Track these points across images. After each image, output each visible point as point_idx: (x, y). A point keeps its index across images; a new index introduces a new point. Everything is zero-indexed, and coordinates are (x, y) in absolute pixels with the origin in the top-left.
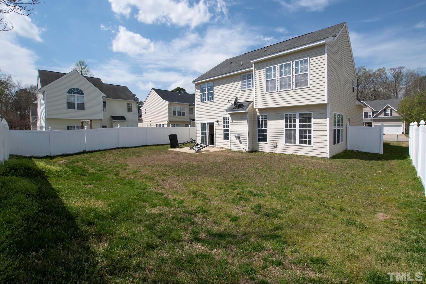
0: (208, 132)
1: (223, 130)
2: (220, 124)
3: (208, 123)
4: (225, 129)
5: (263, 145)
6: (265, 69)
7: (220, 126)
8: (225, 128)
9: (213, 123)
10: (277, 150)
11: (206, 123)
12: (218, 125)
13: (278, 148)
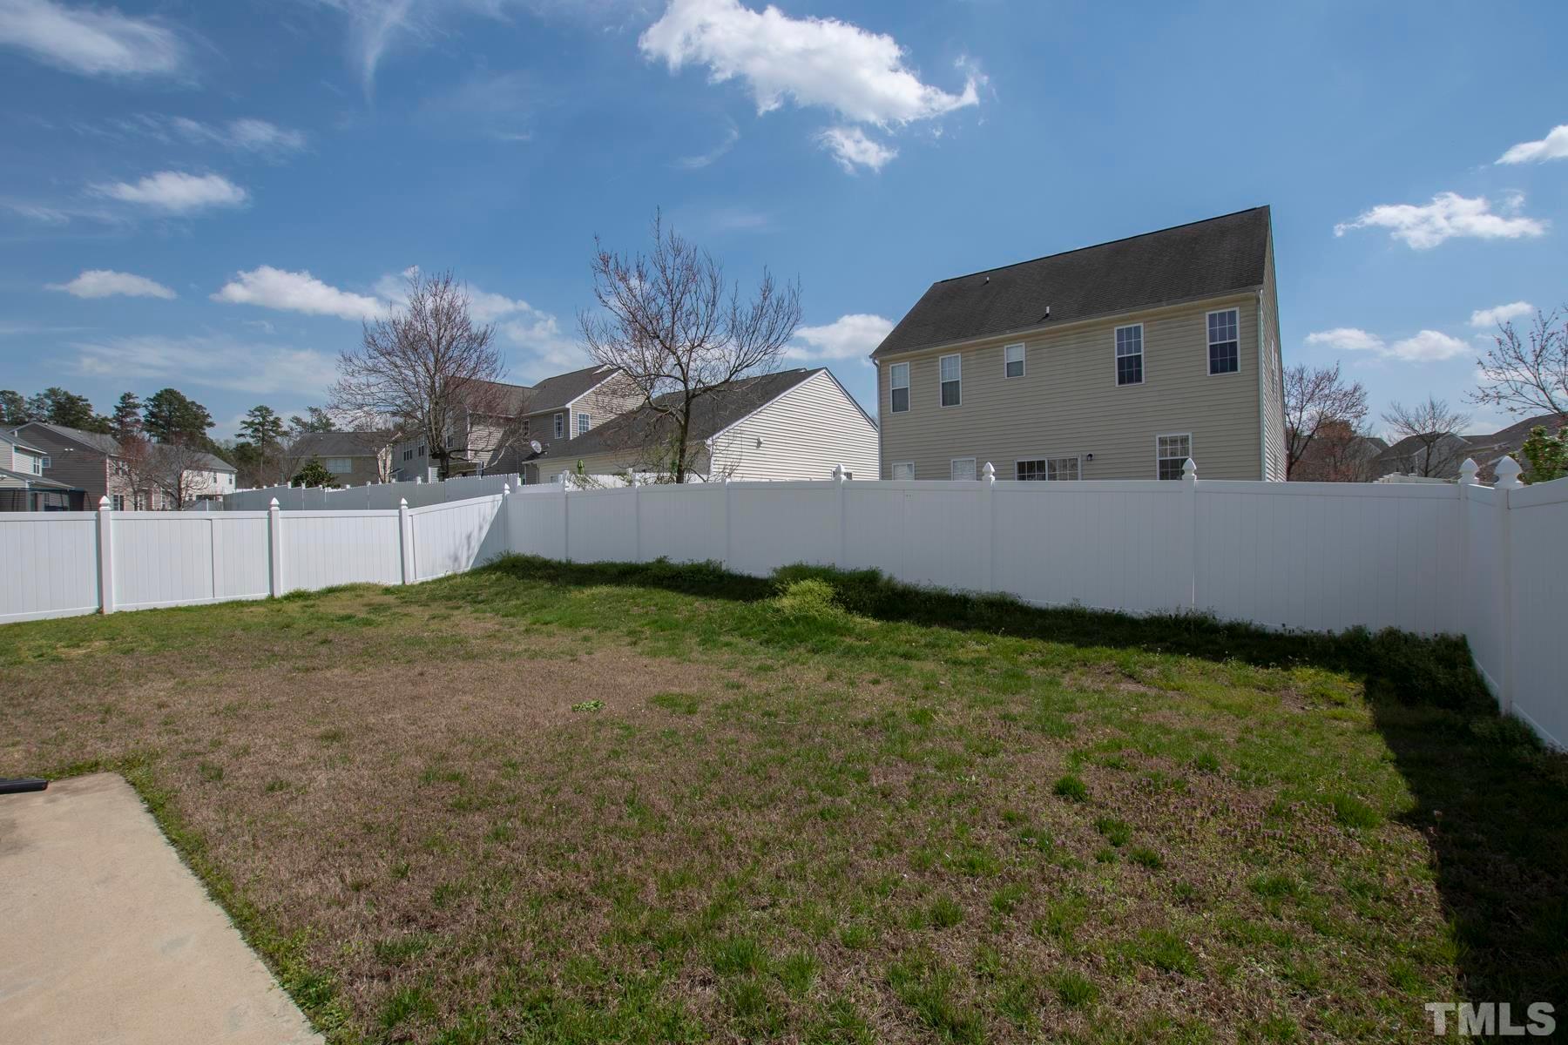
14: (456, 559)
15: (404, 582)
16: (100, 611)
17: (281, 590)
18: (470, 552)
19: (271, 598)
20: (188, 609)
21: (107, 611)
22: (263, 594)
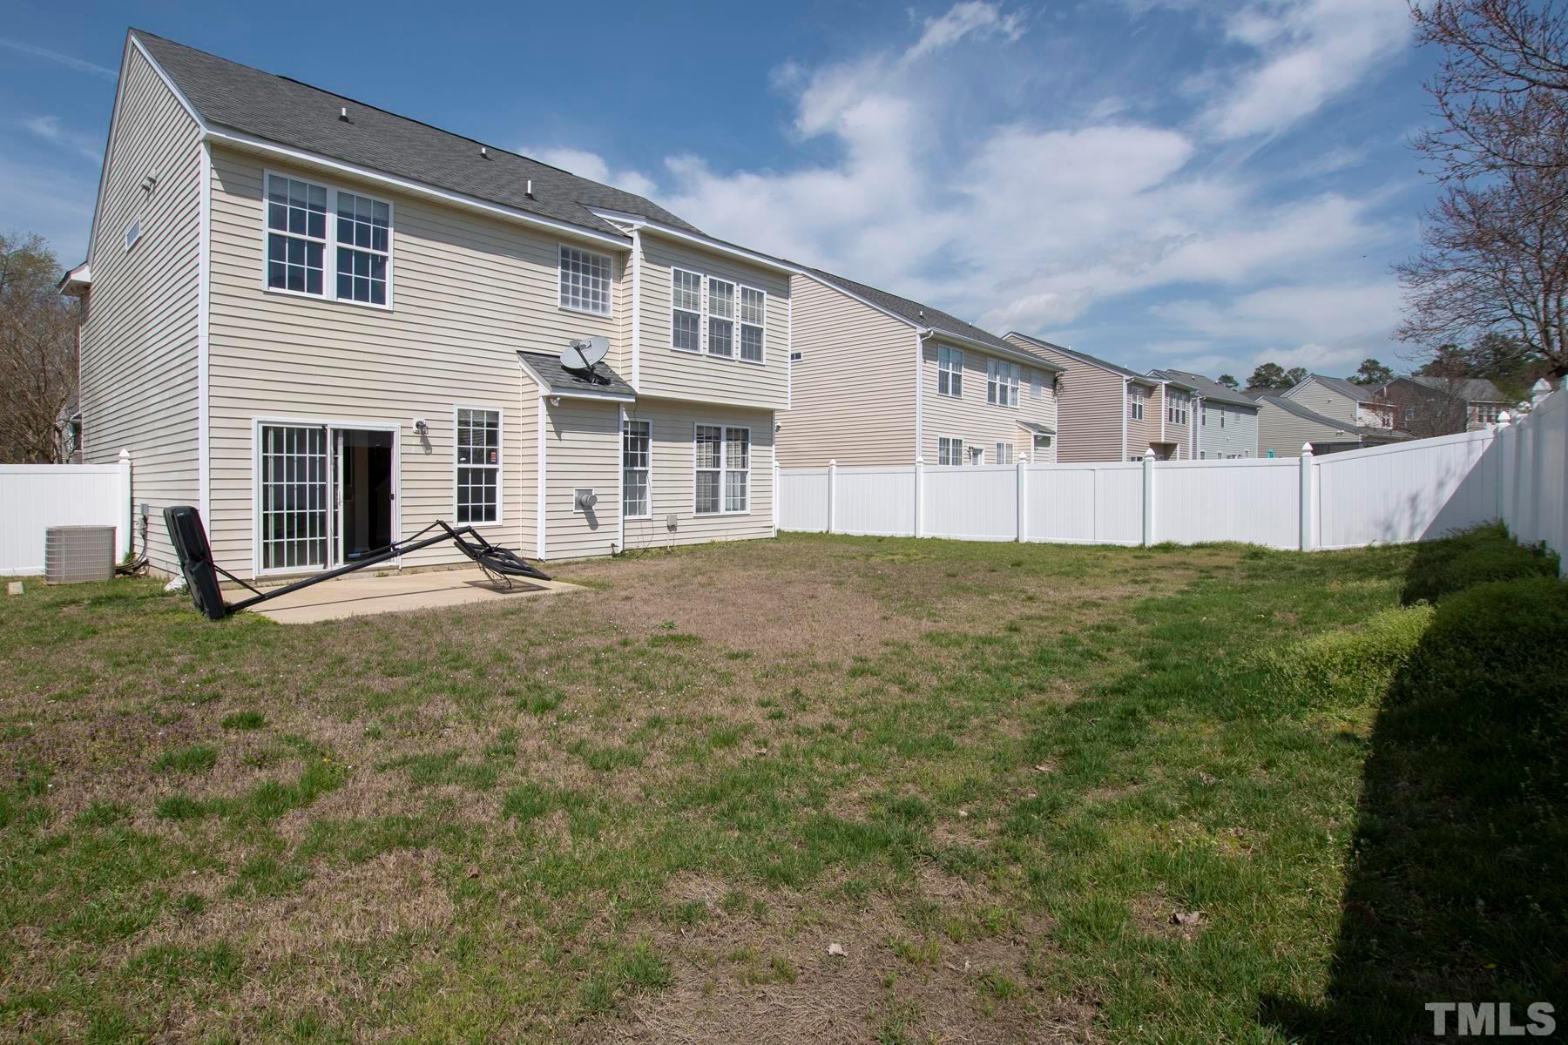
0: (336, 487)
1: (455, 476)
2: (432, 441)
3: (336, 432)
4: (467, 470)
5: (638, 525)
6: (671, 270)
7: (435, 450)
8: (467, 462)
9: (388, 436)
10: (677, 536)
11: (323, 431)
12: (421, 450)
13: (679, 529)
14: (1388, 527)
15: (1301, 548)
16: (1017, 540)
17: (1154, 540)
18: (1418, 519)
19: (1142, 547)
20: (1074, 547)
21: (1021, 541)
22: (1136, 542)
